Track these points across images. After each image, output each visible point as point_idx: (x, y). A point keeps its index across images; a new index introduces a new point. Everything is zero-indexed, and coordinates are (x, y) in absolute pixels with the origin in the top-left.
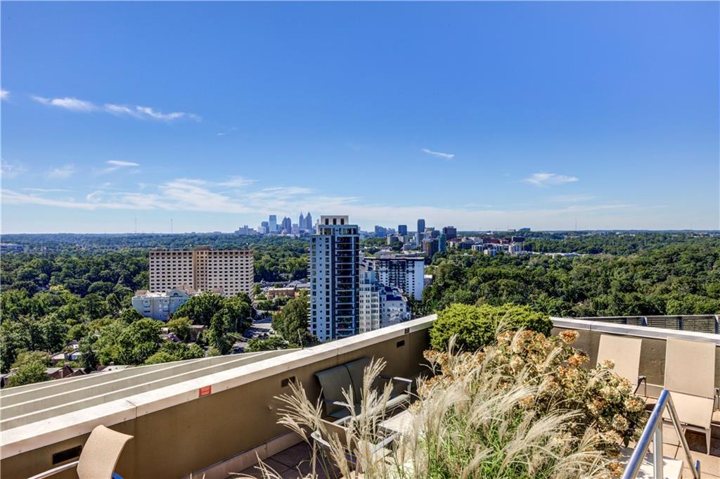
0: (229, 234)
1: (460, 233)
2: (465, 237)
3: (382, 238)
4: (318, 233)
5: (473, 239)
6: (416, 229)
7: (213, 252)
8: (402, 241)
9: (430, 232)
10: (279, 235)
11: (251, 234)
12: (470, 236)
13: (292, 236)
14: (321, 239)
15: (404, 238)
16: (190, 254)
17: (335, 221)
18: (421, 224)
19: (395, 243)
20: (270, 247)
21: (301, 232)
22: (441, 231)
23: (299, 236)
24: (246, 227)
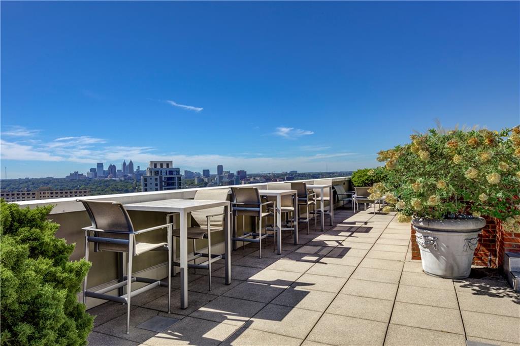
0: (61, 179)
1: (249, 175)
2: (253, 178)
3: (190, 180)
4: (148, 174)
5: (258, 179)
6: (216, 173)
7: (54, 192)
8: (207, 181)
9: (227, 174)
10: (106, 179)
11: (81, 179)
12: (256, 177)
13: (117, 179)
14: (151, 179)
15: (208, 179)
16: (33, 194)
17: (162, 165)
18: (220, 168)
19: (201, 183)
20: (99, 188)
21: (125, 176)
22: (235, 173)
23: (123, 179)
24: (76, 173)
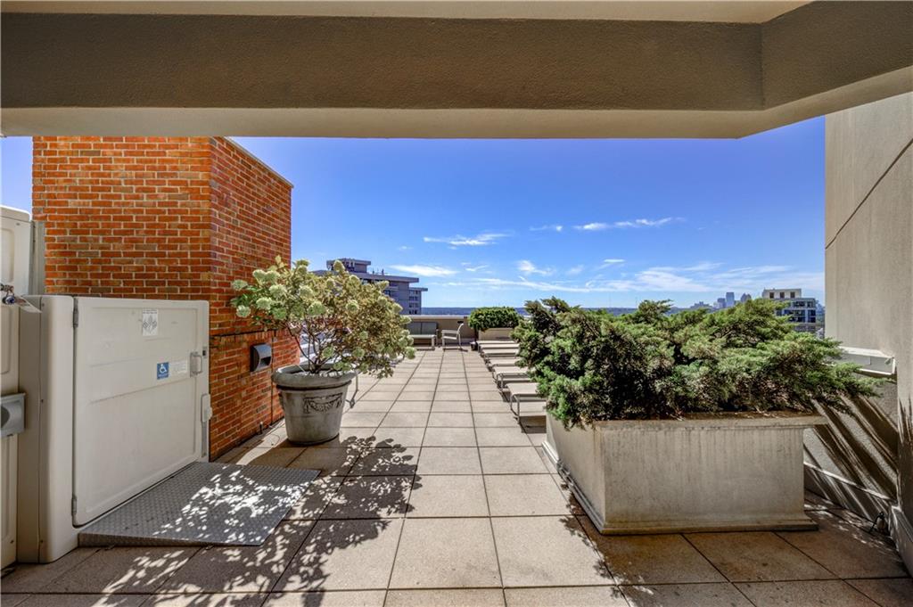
17: (782, 295)
24: (701, 303)
